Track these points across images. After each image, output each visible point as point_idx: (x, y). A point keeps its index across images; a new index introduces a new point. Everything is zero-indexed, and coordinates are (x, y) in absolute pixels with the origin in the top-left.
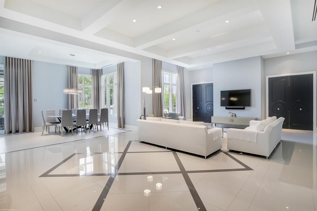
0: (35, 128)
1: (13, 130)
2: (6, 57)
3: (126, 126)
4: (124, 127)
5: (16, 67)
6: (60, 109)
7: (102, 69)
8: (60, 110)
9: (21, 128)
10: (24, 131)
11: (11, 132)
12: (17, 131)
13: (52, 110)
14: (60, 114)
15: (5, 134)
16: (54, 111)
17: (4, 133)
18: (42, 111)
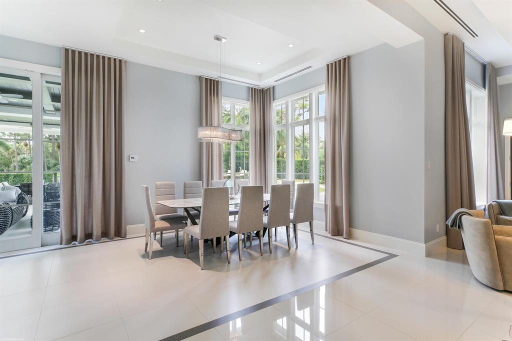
0: (128, 227)
1: (80, 234)
2: (67, 50)
3: (357, 232)
4: (350, 236)
5: (89, 74)
6: (186, 182)
7: (273, 87)
8: (185, 184)
9: (97, 230)
10: (105, 234)
11: (74, 238)
12: (88, 236)
13: (166, 185)
14: (185, 193)
15: (61, 244)
16: (172, 186)
17: (59, 242)
18: (147, 189)
